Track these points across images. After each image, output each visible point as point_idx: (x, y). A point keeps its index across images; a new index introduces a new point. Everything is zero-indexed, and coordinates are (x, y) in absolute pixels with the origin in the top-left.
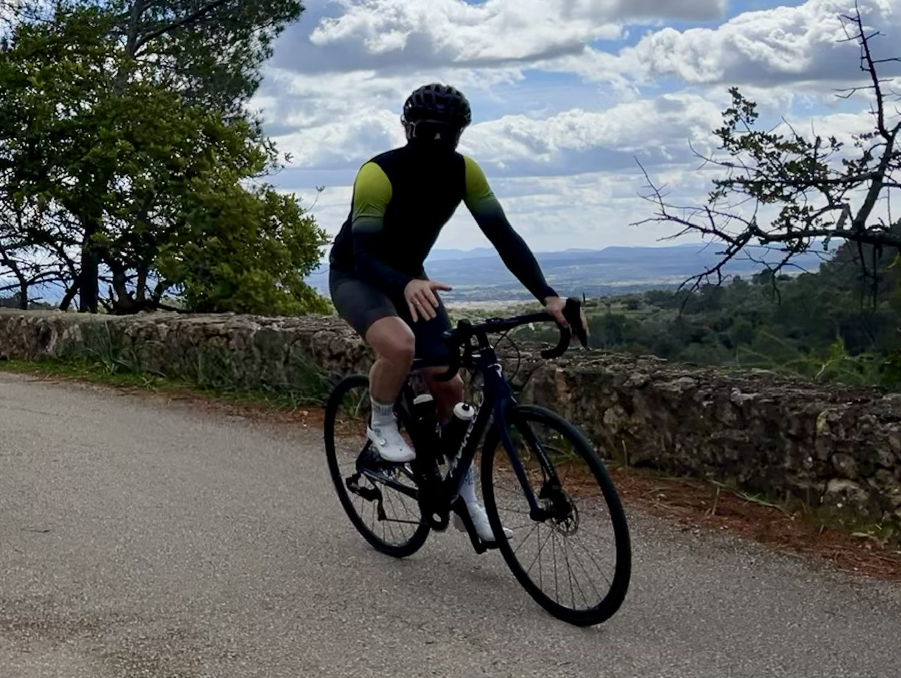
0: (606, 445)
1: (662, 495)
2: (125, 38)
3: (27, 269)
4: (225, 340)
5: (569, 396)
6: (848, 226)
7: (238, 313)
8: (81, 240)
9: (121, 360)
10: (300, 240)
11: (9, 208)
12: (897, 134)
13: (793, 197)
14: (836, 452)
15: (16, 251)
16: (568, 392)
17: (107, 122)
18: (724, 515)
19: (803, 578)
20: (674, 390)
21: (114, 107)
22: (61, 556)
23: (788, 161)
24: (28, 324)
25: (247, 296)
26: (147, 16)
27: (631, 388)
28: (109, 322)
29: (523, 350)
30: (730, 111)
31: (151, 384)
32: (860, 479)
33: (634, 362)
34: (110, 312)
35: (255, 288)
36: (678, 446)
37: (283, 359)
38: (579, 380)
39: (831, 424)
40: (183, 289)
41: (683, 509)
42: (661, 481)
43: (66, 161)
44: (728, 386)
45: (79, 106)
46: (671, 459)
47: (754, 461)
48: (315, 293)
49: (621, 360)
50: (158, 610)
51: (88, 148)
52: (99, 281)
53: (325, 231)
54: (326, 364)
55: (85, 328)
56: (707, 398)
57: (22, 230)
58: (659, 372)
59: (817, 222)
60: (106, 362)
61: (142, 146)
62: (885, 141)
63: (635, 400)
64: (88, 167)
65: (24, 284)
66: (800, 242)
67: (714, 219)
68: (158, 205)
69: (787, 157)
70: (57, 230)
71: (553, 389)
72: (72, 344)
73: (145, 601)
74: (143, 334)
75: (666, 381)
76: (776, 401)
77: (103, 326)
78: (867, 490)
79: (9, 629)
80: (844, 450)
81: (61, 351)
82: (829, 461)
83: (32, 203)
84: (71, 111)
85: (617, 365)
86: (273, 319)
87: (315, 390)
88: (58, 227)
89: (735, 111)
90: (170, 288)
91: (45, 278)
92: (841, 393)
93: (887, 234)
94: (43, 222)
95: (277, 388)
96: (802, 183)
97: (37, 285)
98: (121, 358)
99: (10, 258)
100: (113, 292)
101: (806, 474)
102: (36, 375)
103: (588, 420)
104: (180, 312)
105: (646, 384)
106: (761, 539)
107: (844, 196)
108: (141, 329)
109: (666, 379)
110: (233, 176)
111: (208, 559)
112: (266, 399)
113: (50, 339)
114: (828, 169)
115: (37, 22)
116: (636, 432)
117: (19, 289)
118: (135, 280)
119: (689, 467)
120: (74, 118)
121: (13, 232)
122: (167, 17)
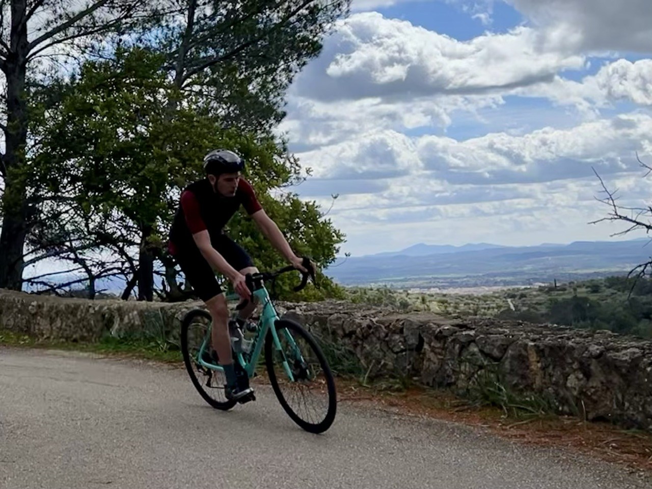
0: (570, 405)
1: (614, 445)
2: (174, 73)
3: (95, 266)
5: (539, 365)
8: (139, 242)
9: (172, 341)
10: (319, 239)
11: (79, 215)
15: (85, 251)
16: (538, 362)
17: (160, 143)
20: (624, 359)
21: (165, 131)
24: (95, 311)
26: (191, 54)
27: (589, 358)
28: (162, 309)
29: (501, 327)
33: (592, 336)
34: (163, 300)
36: (627, 404)
38: (547, 351)
41: (630, 456)
42: (613, 433)
43: (126, 175)
45: (136, 130)
46: (620, 415)
48: (332, 282)
49: (582, 335)
51: (144, 164)
52: (154, 274)
53: (339, 231)
54: (340, 341)
55: (141, 313)
56: (650, 365)
57: (90, 233)
58: (612, 343)
60: (159, 342)
61: (188, 163)
63: (592, 367)
64: (144, 181)
65: (92, 278)
70: (119, 233)
71: (525, 359)
72: (132, 327)
75: (618, 352)
77: (157, 312)
81: (122, 333)
83: (98, 211)
84: (130, 134)
85: (578, 339)
86: (296, 304)
87: (332, 363)
88: (120, 230)
91: (109, 273)
94: (107, 227)
97: (103, 278)
98: (172, 338)
99: (80, 257)
100: (166, 283)
102: (102, 354)
103: (554, 384)
105: (601, 354)
109: (617, 350)
110: (263, 187)
113: (113, 323)
115: (101, 59)
116: (594, 394)
117: (88, 282)
119: (635, 422)
120: (133, 139)
121: (82, 235)
122: (209, 54)
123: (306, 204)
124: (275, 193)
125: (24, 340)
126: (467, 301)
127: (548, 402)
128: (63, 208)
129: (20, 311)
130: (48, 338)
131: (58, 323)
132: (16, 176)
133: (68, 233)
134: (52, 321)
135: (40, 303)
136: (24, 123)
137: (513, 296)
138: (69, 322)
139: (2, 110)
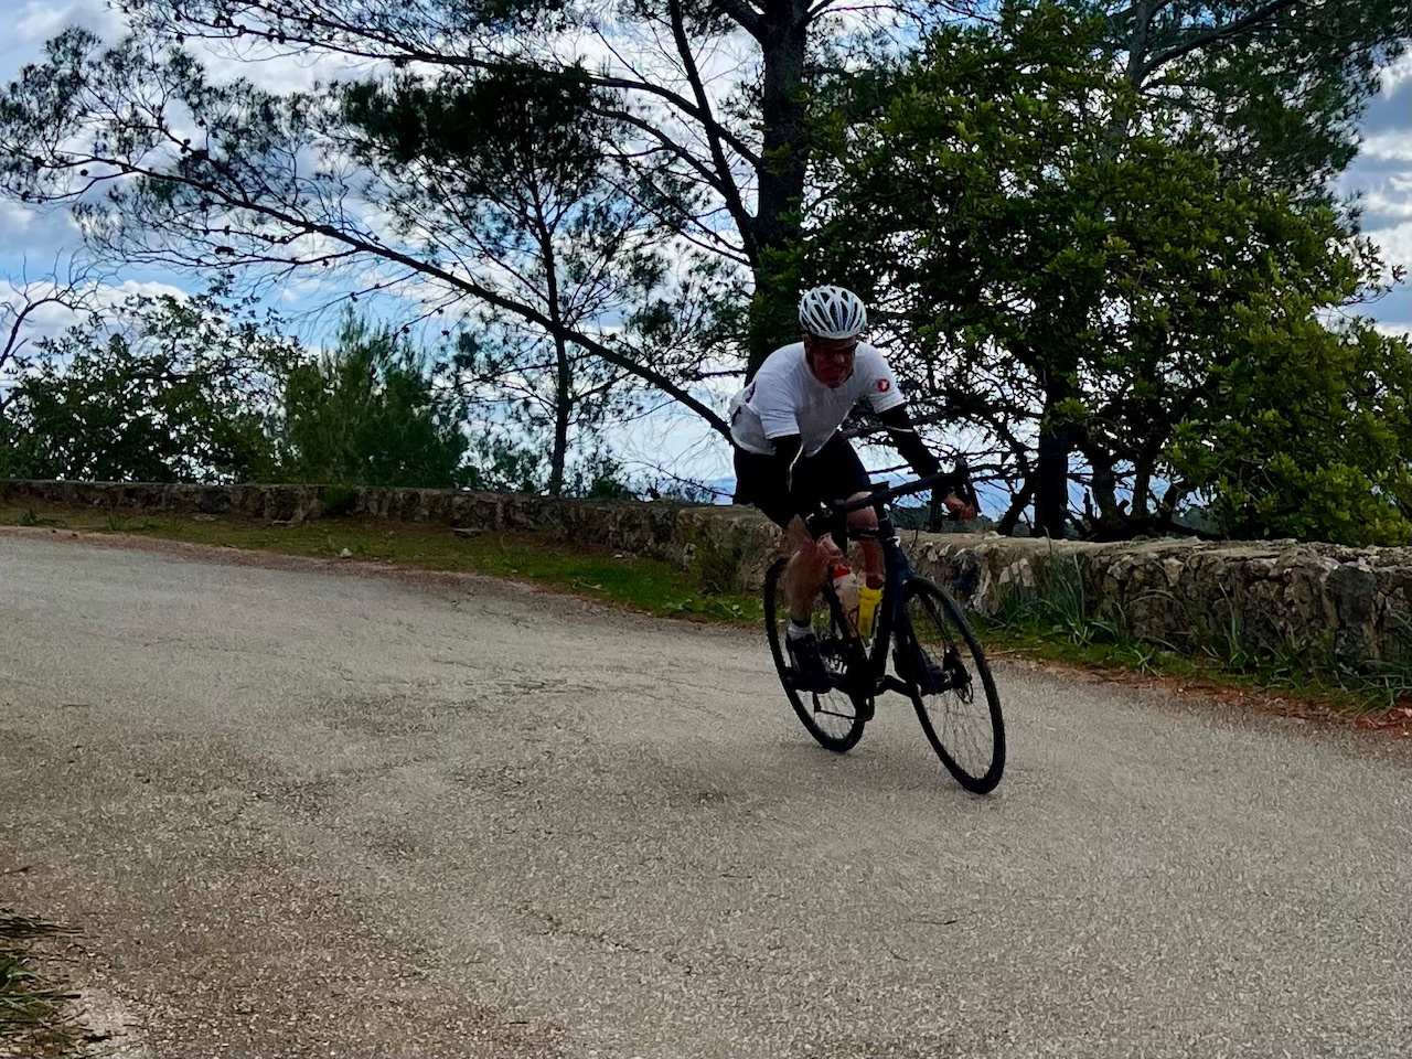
2: (1125, 56)
4: (1277, 586)
7: (1302, 540)
8: (1040, 411)
9: (1100, 622)
15: (925, 428)
17: (1090, 204)
21: (1102, 179)
22: (974, 965)
24: (940, 557)
25: (1321, 511)
26: (1164, 18)
28: (1081, 555)
31: (1150, 662)
34: (1084, 536)
37: (1374, 618)
40: (1214, 496)
45: (1041, 176)
51: (1055, 248)
52: (1070, 482)
55: (1038, 564)
57: (937, 393)
60: (1073, 625)
64: (1055, 283)
68: (1176, 349)
70: (998, 395)
72: (1015, 590)
74: (1137, 574)
77: (1069, 561)
83: (953, 344)
84: (1027, 183)
88: (1000, 387)
90: (1190, 495)
91: (976, 475)
94: (971, 379)
95: (1363, 671)
98: (1099, 617)
100: (1092, 501)
104: (1203, 537)
108: (1133, 568)
110: (1303, 303)
111: (1227, 967)
112: (1344, 688)
113: (977, 583)
118: (1131, 481)
120: (1033, 194)
121: (919, 395)
122: (1201, 20)
123: (1392, 342)
124: (1328, 318)
132: (777, 267)
136: (800, 152)
139: (752, 121)
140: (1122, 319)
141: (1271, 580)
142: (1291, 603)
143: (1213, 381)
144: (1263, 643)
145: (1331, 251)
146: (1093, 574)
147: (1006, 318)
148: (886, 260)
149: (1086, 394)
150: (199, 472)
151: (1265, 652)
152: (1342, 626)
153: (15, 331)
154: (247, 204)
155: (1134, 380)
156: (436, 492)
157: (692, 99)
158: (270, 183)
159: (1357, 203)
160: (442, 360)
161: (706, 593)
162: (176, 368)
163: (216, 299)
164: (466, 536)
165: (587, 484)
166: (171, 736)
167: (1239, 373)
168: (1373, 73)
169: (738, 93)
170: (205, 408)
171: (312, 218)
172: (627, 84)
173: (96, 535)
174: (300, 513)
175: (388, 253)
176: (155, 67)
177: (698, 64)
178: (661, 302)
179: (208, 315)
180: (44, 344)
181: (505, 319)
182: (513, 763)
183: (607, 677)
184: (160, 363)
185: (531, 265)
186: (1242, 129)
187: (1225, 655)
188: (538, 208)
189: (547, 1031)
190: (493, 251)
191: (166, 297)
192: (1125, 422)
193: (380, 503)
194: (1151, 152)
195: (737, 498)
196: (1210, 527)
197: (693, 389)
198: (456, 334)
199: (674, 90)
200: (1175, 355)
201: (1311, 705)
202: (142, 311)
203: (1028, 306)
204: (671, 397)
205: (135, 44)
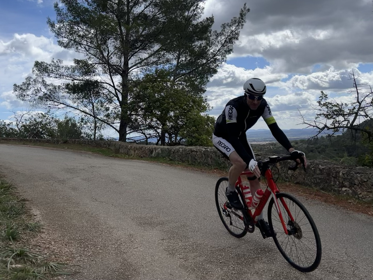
0: (289, 179)
1: (302, 191)
2: (173, 77)
3: (148, 135)
4: (196, 153)
5: (280, 167)
6: (349, 125)
7: (199, 146)
8: (161, 128)
9: (170, 158)
11: (143, 120)
12: (362, 103)
13: (336, 118)
14: (344, 181)
15: (145, 130)
17: (168, 98)
18: (316, 196)
19: (335, 211)
21: (170, 95)
22: (155, 206)
23: (335, 109)
24: (148, 149)
25: (202, 142)
26: (178, 72)
28: (168, 148)
29: (269, 155)
30: (321, 97)
31: (178, 163)
32: (350, 187)
34: (168, 145)
35: (204, 140)
36: (306, 179)
37: (210, 157)
39: (343, 174)
40: (186, 140)
41: (307, 194)
42: (301, 187)
43: (158, 108)
44: (318, 164)
45: (161, 94)
46: (304, 182)
47: (324, 182)
50: (178, 220)
51: (163, 105)
52: (166, 138)
54: (221, 159)
55: (162, 149)
56: (313, 167)
57: (147, 125)
59: (341, 124)
60: (167, 158)
61: (176, 105)
62: (359, 104)
64: (163, 110)
65: (147, 138)
66: (337, 129)
67: (316, 123)
68: (180, 119)
69: (335, 108)
72: (158, 154)
73: (175, 217)
74: (176, 151)
76: (330, 168)
77: (166, 149)
78: (352, 190)
79: (141, 225)
80: (346, 180)
81: (156, 155)
82: (342, 183)
83: (149, 119)
84: (159, 95)
86: (208, 147)
87: (218, 165)
88: (156, 124)
89: (322, 97)
90: (183, 140)
91: (152, 137)
92: (346, 166)
93: (359, 127)
94: (152, 123)
95: (209, 165)
96: (338, 115)
97: (150, 139)
99: (144, 132)
100: (169, 140)
101: (337, 186)
102: (150, 161)
103: (284, 173)
104: (185, 146)
106: (325, 201)
107: (348, 118)
108: (175, 150)
110: (199, 112)
111: (191, 207)
112: (206, 167)
113: (153, 152)
114: (345, 111)
115: (151, 73)
116: (296, 176)
118: (174, 138)
119: (308, 184)
120: (160, 97)
121: (144, 126)
122: (183, 72)
123: (212, 118)
124: (202, 114)
125: (126, 157)
126: (258, 146)
127: (283, 178)
128: (138, 117)
129: (125, 148)
130: (134, 156)
131: (137, 152)
132: (125, 108)
133: (140, 125)
134: (135, 151)
135: (131, 146)
136: (127, 92)
137: (272, 145)
138: (140, 152)
139: (120, 88)
140: (173, 115)
141: (195, 152)
142: (198, 155)
143: (186, 123)
144: (194, 161)
145: (203, 105)
146: (170, 151)
147: (156, 115)
148: (140, 107)
149: (168, 125)
150: (46, 137)
151: (194, 162)
152: (206, 158)
153: (21, 118)
154: (52, 101)
155: (174, 123)
156: (78, 140)
157: (112, 85)
158: (55, 98)
159: (206, 98)
160: (79, 121)
161: (115, 154)
162: (43, 123)
163: (48, 113)
164: (82, 146)
165: (99, 138)
166: (44, 174)
167: (190, 122)
168: (208, 79)
169: (119, 84)
170: (47, 128)
171: (61, 102)
172: (104, 83)
173: (33, 146)
174: (60, 143)
175: (72, 107)
176: (40, 82)
177: (113, 80)
178: (108, 113)
179: (47, 116)
180: (25, 120)
181: (88, 116)
182: (90, 177)
183: (102, 165)
184: (41, 122)
185: (91, 108)
186: (189, 87)
187: (189, 162)
188: (92, 100)
189: (96, 215)
190: (86, 106)
191: (41, 113)
192: (173, 129)
193: (71, 141)
194: (176, 91)
195: (119, 140)
196: (186, 144)
197: (113, 125)
198: (81, 118)
199: (110, 83)
200: (180, 120)
201: (201, 170)
202: (38, 115)
203: (160, 113)
204: (110, 126)
205: (37, 79)
